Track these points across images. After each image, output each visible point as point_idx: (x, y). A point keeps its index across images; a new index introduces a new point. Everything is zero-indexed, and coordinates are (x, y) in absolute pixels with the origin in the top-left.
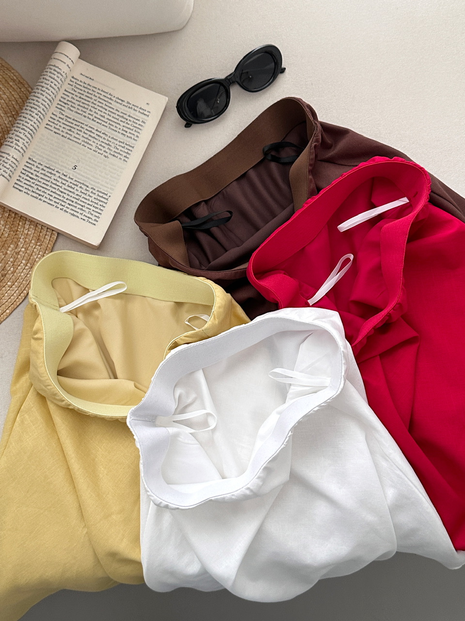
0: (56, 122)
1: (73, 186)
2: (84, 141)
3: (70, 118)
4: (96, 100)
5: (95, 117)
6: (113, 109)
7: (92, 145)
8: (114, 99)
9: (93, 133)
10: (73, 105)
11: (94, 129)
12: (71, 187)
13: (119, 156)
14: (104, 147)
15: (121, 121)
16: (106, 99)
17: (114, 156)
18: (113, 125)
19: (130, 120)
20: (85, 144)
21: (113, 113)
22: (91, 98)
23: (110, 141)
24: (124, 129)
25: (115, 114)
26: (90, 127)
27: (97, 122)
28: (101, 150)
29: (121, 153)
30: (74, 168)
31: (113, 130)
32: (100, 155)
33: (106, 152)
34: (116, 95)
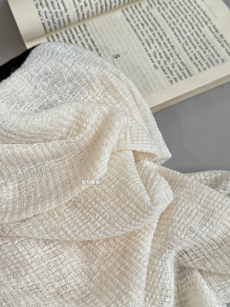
0: (136, 11)
2: (147, 41)
3: (152, 16)
4: (190, 16)
5: (177, 28)
6: (201, 32)
7: (151, 48)
8: (210, 25)
9: (162, 39)
10: (165, 8)
11: (166, 36)
13: (169, 74)
14: (161, 57)
15: (200, 46)
16: (201, 20)
17: (164, 71)
18: (188, 45)
19: (209, 51)
20: (146, 44)
21: (198, 35)
22: (187, 12)
23: (173, 57)
24: (197, 55)
25: (199, 37)
26: (164, 33)
27: (175, 34)
28: (156, 58)
29: (174, 73)
30: (115, 56)
31: (185, 49)
32: (151, 62)
33: (159, 62)
34: (214, 23)
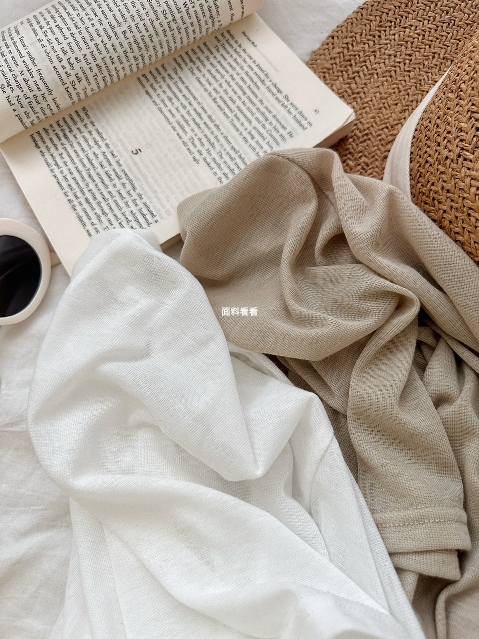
0: (159, 78)
1: (113, 176)
2: (179, 123)
3: (183, 82)
4: (238, 74)
5: (221, 97)
6: (256, 96)
7: (186, 133)
8: (268, 83)
9: (201, 117)
10: (201, 67)
11: (206, 112)
12: (109, 176)
13: (216, 169)
14: (203, 145)
16: (256, 79)
17: (208, 164)
18: (239, 119)
19: (271, 123)
20: (178, 128)
21: (252, 103)
22: (234, 69)
23: (219, 141)
24: (254, 133)
25: (254, 105)
26: (203, 108)
27: (219, 106)
28: (195, 146)
29: (223, 166)
30: (135, 152)
31: (235, 126)
32: (189, 154)
33: (200, 152)
34: (274, 81)
